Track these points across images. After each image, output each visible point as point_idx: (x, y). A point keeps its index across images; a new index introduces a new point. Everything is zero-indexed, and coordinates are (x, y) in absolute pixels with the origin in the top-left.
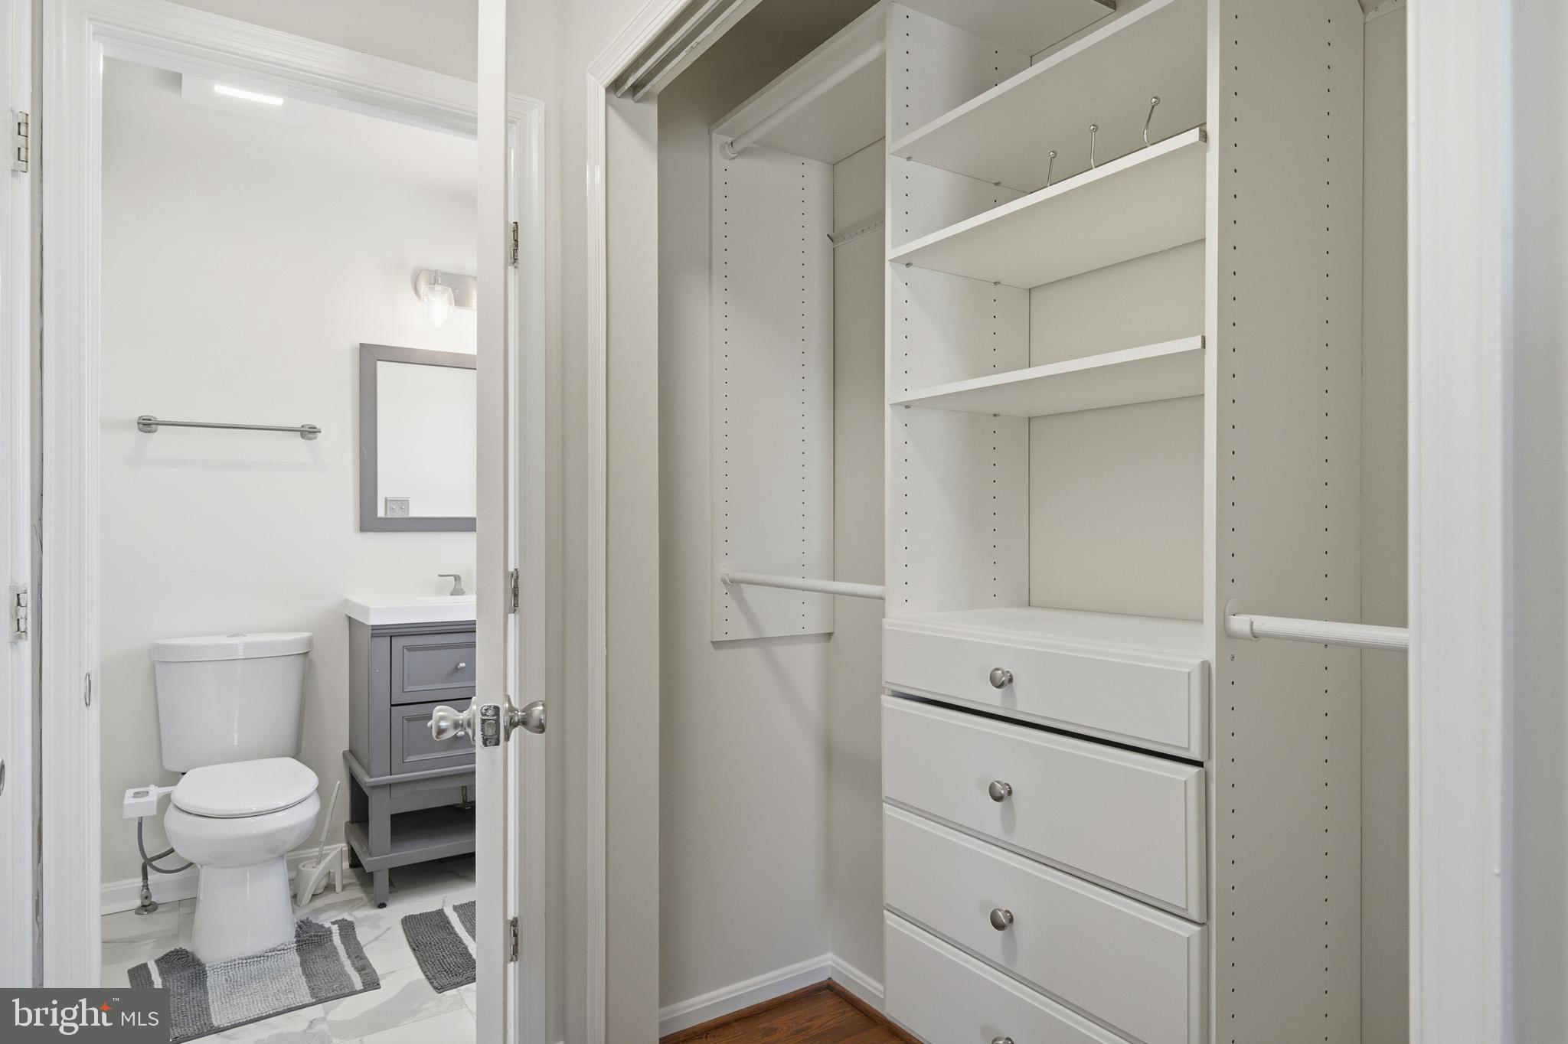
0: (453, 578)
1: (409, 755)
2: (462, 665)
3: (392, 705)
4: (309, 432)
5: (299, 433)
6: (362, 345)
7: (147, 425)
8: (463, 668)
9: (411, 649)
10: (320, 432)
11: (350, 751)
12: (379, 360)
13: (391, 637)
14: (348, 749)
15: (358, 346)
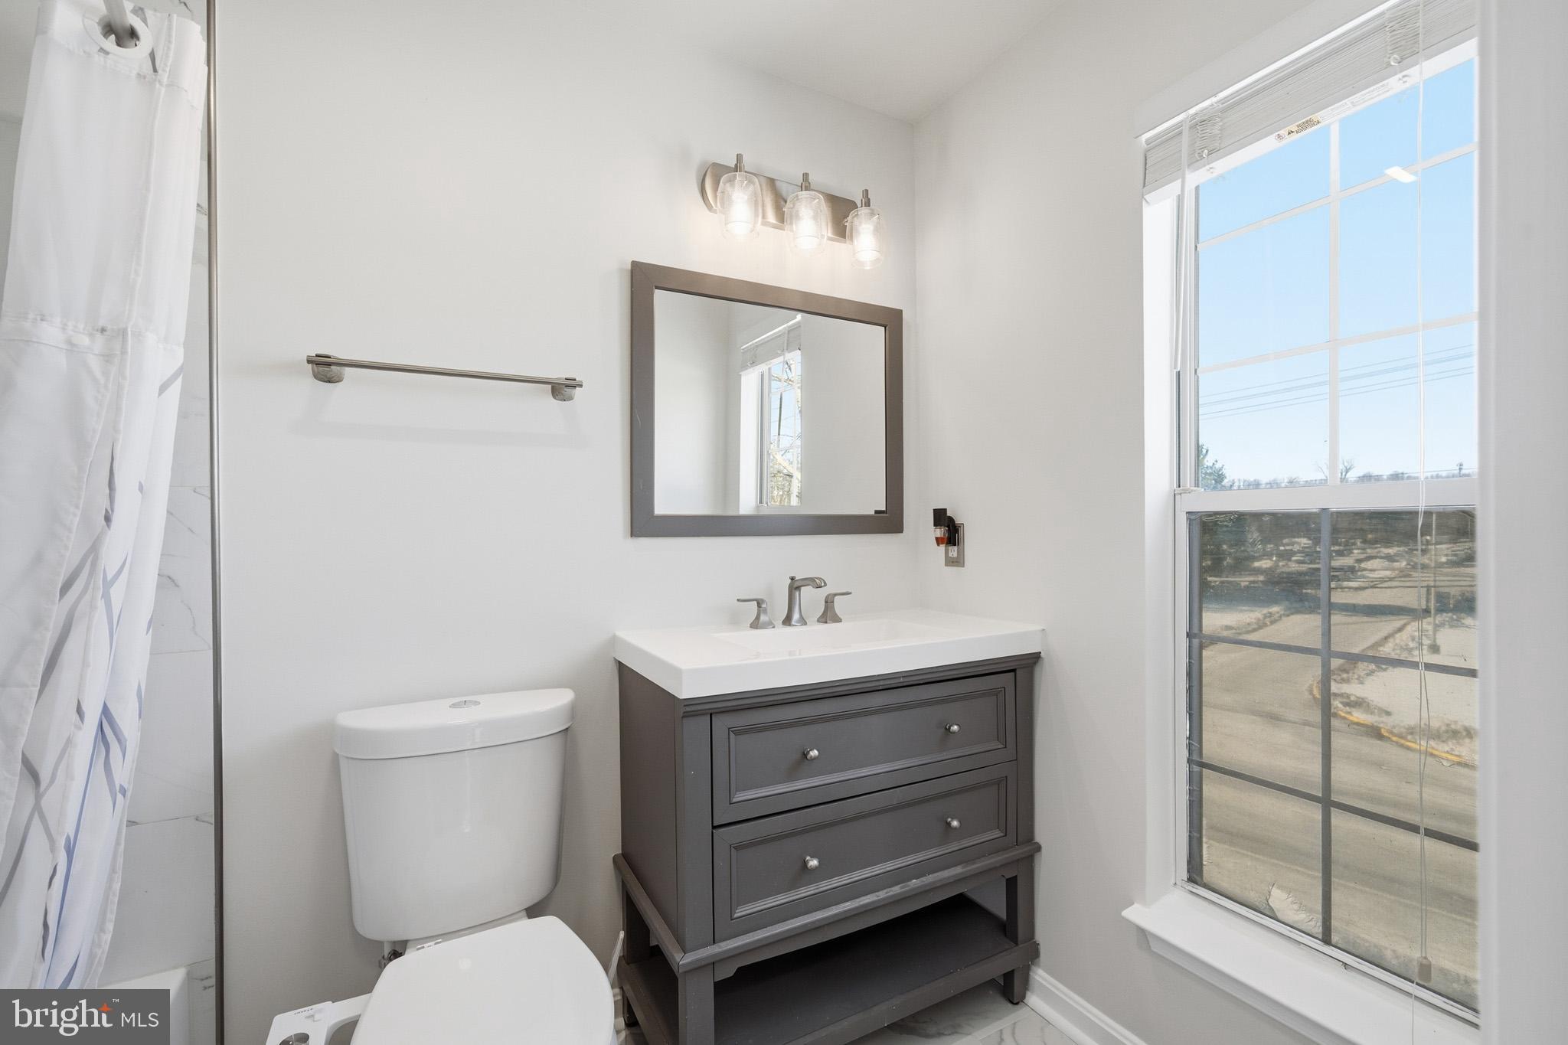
0: (755, 603)
1: (739, 904)
2: (814, 753)
3: (714, 827)
4: (561, 389)
5: (550, 386)
6: (635, 264)
7: (325, 368)
8: (814, 759)
9: (738, 732)
10: (581, 386)
11: (622, 854)
12: (657, 288)
13: (711, 715)
14: (621, 852)
15: (629, 267)
